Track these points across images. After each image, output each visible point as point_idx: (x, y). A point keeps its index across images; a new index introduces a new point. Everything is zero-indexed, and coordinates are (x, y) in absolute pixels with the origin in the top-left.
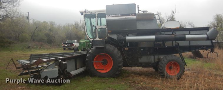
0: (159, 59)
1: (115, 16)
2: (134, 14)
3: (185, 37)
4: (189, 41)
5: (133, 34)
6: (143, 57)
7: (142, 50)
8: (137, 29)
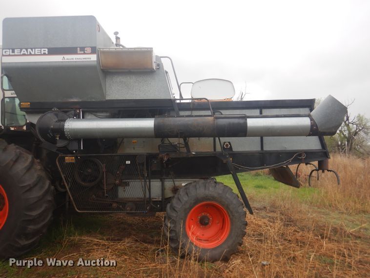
0: (175, 190)
1: (31, 54)
2: (89, 50)
3: (246, 123)
4: (258, 139)
5: (98, 114)
6: (131, 184)
7: (128, 162)
8: (108, 98)
